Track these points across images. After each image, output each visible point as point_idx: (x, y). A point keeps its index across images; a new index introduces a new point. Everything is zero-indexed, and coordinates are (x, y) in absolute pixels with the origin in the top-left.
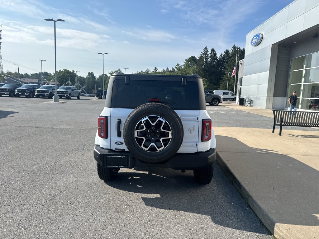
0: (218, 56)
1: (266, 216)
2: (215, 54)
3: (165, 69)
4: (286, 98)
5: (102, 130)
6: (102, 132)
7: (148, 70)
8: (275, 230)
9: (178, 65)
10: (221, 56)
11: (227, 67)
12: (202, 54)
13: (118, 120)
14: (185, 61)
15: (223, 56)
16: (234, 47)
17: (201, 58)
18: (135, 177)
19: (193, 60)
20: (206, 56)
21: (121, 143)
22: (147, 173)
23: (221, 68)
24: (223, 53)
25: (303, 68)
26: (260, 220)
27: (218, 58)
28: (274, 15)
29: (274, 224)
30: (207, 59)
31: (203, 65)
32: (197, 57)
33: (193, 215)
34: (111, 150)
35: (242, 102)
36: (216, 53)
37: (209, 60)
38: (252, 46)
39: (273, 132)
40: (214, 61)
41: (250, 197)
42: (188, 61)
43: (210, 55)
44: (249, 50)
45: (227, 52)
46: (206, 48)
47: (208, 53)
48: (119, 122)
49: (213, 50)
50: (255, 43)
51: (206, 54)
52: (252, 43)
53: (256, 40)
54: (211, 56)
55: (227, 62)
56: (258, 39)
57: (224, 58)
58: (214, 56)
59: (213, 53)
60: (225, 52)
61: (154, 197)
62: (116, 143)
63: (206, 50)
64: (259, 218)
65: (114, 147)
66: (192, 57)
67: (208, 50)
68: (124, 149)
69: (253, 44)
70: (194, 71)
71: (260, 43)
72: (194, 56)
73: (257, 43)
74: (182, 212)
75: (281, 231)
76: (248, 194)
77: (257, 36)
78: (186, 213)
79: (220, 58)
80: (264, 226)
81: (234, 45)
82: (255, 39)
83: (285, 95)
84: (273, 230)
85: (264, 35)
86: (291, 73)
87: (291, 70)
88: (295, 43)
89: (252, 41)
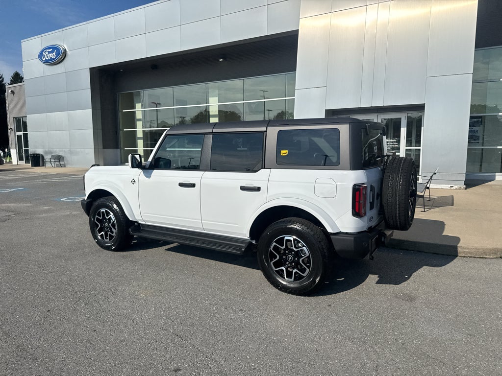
4: (119, 150)
8: (459, 252)
13: (371, 185)
28: (86, 22)
34: (366, 232)
35: (37, 160)
38: (42, 64)
44: (35, 69)
50: (49, 60)
52: (44, 59)
53: (53, 56)
56: (57, 55)
69: (46, 60)
71: (57, 64)
73: (55, 61)
77: (54, 48)
82: (49, 52)
83: (116, 146)
84: (457, 252)
85: (67, 50)
86: (120, 114)
87: (120, 109)
88: (121, 71)
89: (41, 55)
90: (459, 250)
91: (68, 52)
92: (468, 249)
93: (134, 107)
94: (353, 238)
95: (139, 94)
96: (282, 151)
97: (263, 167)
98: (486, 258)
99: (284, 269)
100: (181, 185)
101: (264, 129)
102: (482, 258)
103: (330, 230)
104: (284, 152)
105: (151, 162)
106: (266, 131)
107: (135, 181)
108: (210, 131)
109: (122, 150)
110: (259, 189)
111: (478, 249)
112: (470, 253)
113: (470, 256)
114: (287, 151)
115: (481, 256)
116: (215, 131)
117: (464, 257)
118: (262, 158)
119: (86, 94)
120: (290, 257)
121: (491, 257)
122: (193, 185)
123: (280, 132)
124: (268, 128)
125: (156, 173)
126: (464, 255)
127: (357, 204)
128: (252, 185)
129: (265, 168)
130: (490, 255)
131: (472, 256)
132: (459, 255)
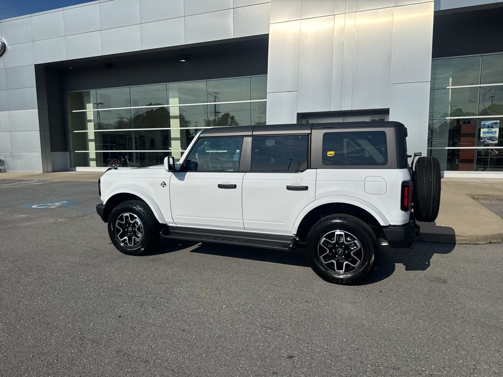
85: (7, 44)
86: (69, 114)
87: (69, 109)
88: (70, 68)
91: (8, 47)
92: (464, 237)
93: (84, 108)
94: (403, 230)
95: (88, 94)
96: (328, 152)
97: (309, 167)
98: (479, 244)
99: (335, 262)
100: (220, 186)
101: (309, 132)
102: (476, 244)
103: (382, 223)
104: (331, 153)
105: (183, 164)
106: (311, 134)
107: (165, 184)
108: (250, 133)
109: (72, 153)
110: (306, 188)
112: (466, 240)
114: (334, 152)
115: (474, 242)
116: (255, 133)
117: (461, 244)
118: (308, 160)
119: (31, 93)
120: (340, 251)
121: (483, 243)
122: (235, 186)
123: (325, 134)
124: (313, 131)
125: (189, 175)
126: (461, 242)
127: (406, 199)
128: (300, 184)
129: (310, 168)
130: (482, 241)
132: (457, 242)
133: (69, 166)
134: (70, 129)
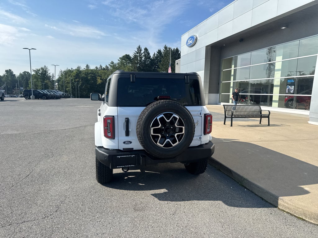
0: (152, 55)
1: (267, 193)
2: (149, 54)
3: (98, 67)
4: (219, 94)
5: (109, 130)
6: (109, 133)
7: (79, 67)
8: (279, 203)
9: (112, 63)
10: (154, 55)
11: (161, 66)
12: (136, 52)
13: (126, 118)
14: (119, 59)
15: (155, 55)
16: (166, 48)
17: (136, 57)
18: (130, 177)
19: (127, 58)
20: (140, 55)
21: (129, 142)
22: (139, 171)
23: (155, 67)
24: (156, 53)
25: (231, 68)
26: (261, 198)
27: (151, 57)
28: (206, 20)
29: (278, 198)
30: (141, 58)
31: (137, 64)
32: (132, 55)
33: (207, 202)
34: (118, 150)
36: (150, 52)
37: (143, 59)
38: (187, 47)
39: (224, 124)
40: (148, 61)
41: (245, 179)
42: (122, 59)
43: (143, 54)
44: (184, 50)
45: (159, 52)
46: (139, 47)
47: (142, 52)
48: (127, 121)
49: (146, 49)
50: (190, 44)
51: (140, 53)
53: (191, 42)
54: (145, 55)
55: (160, 61)
56: (193, 41)
57: (157, 58)
58: (148, 55)
59: (147, 52)
60: (157, 52)
61: (162, 192)
62: (124, 143)
63: (139, 49)
64: (259, 196)
65: (122, 147)
66: (126, 55)
67: (141, 49)
68: (133, 148)
69: (189, 45)
70: (129, 69)
71: (194, 45)
72: (128, 54)
73: (192, 44)
74: (196, 202)
75: (285, 202)
76: (242, 177)
77: (192, 37)
78: (200, 202)
79: (153, 58)
80: (267, 202)
81: (166, 46)
82: (190, 40)
83: (217, 92)
84: (277, 203)
85: (198, 37)
86: (222, 72)
87: (222, 69)
88: (224, 45)
89: (187, 42)
90: (280, 202)
91: (198, 38)
109: (220, 95)
111: (298, 208)
113: (289, 212)
117: (282, 210)
131: (291, 212)
133: (218, 102)
134: (221, 80)
